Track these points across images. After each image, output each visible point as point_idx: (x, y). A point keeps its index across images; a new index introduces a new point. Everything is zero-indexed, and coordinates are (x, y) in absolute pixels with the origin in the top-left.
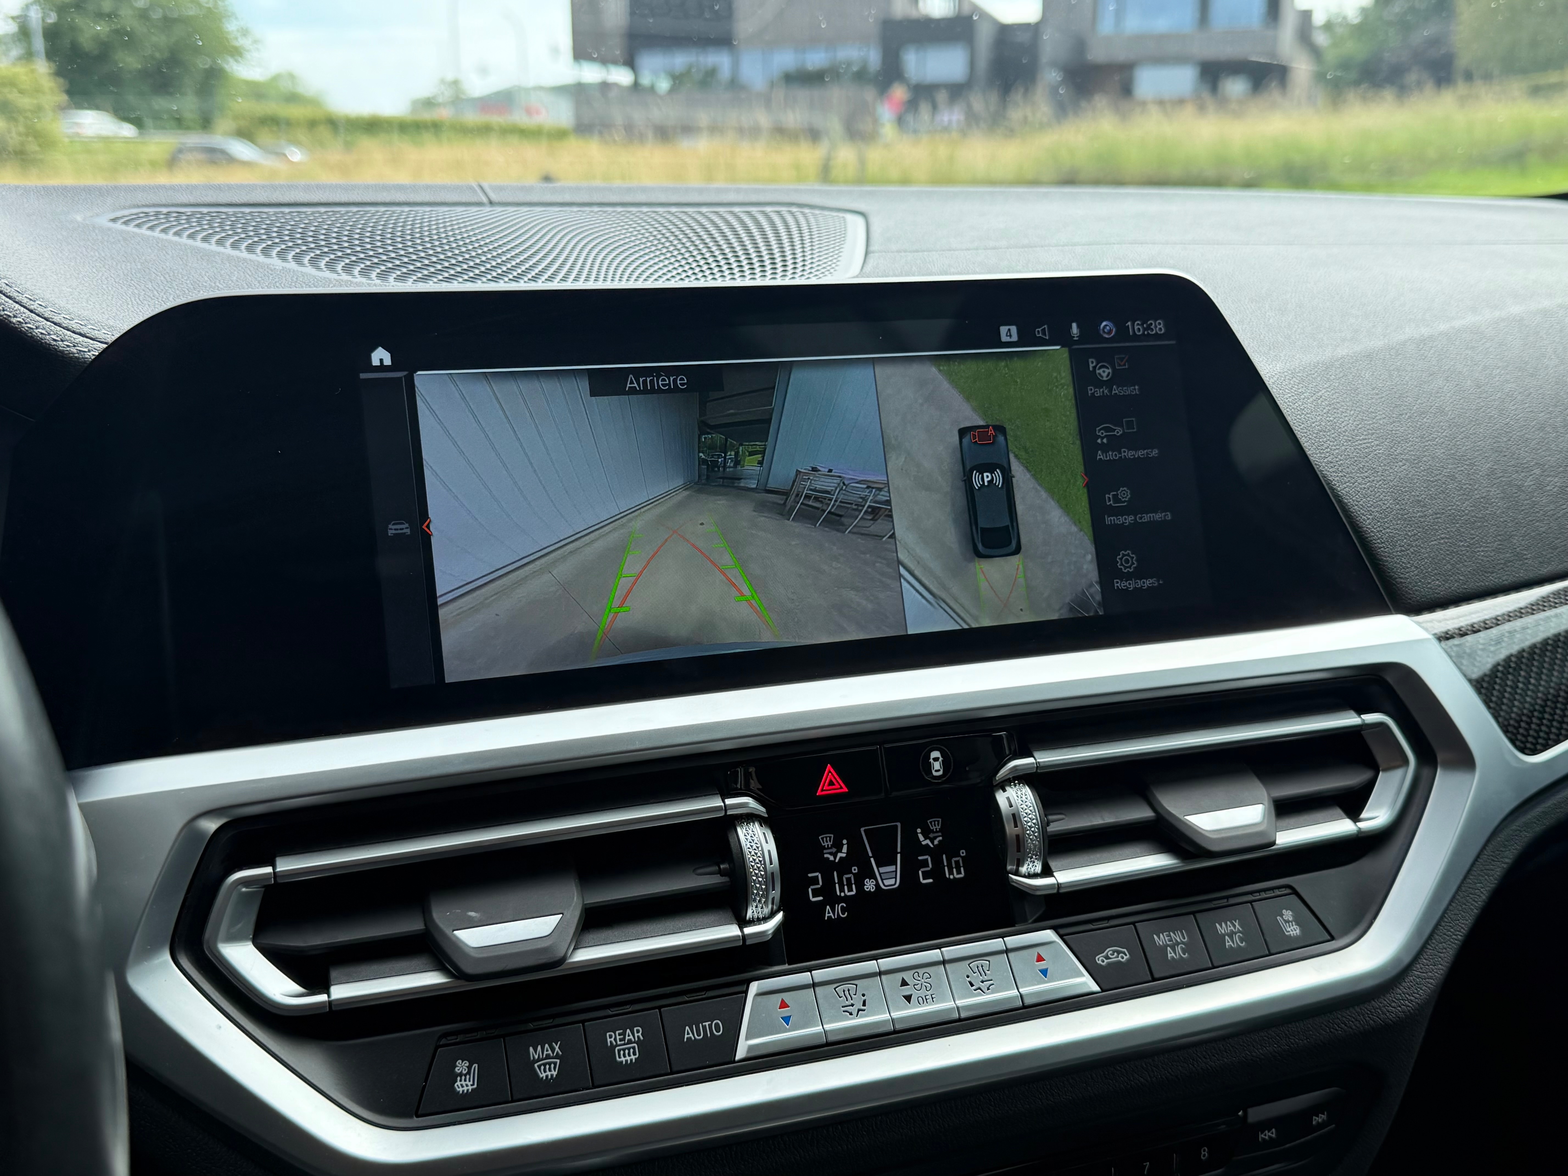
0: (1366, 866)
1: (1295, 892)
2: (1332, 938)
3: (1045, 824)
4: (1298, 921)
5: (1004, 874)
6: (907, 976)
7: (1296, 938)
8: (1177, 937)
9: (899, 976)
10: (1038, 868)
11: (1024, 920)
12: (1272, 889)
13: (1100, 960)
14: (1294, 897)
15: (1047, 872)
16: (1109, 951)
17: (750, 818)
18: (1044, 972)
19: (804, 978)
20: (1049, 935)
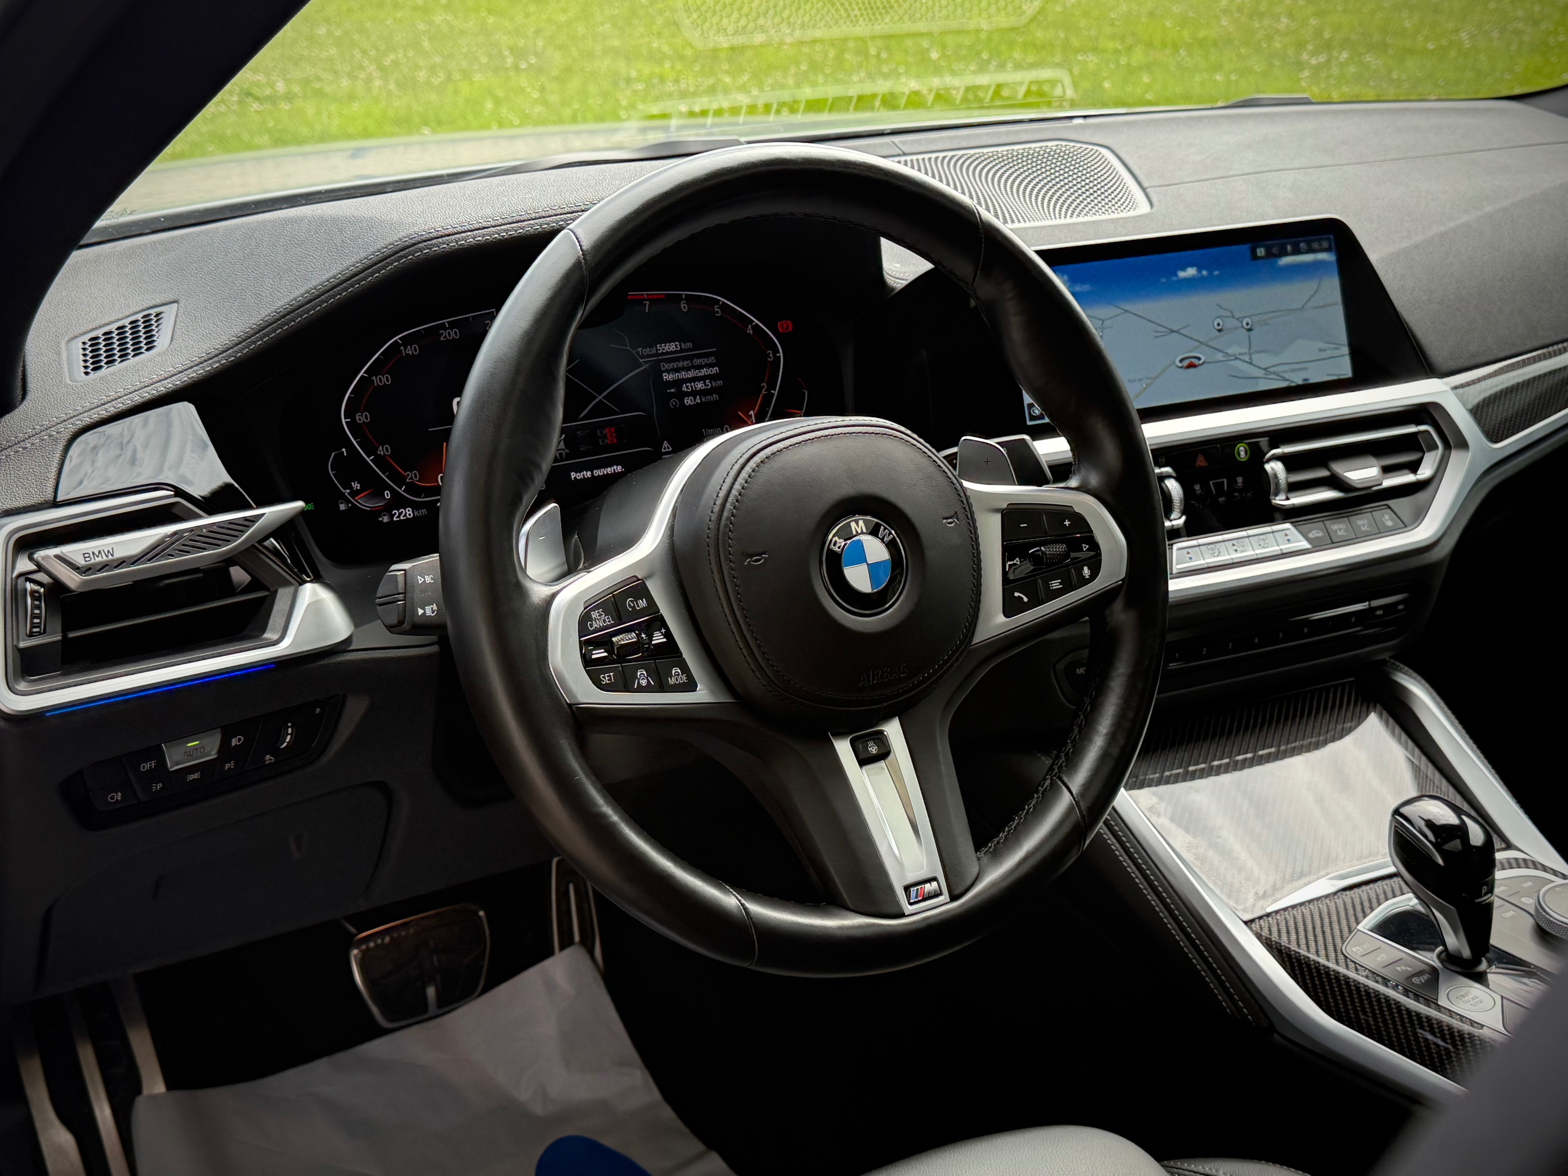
0: (1421, 496)
1: (1389, 507)
2: (1406, 527)
3: (1287, 478)
4: (1391, 519)
5: (1270, 501)
6: (1235, 542)
7: (1391, 527)
8: (1341, 526)
9: (1232, 542)
10: (1284, 497)
11: (1278, 520)
12: (1380, 506)
13: (1310, 536)
14: (1389, 511)
15: (1288, 499)
16: (1314, 532)
17: (1169, 476)
18: (1289, 540)
19: (1194, 543)
20: (1288, 526)
